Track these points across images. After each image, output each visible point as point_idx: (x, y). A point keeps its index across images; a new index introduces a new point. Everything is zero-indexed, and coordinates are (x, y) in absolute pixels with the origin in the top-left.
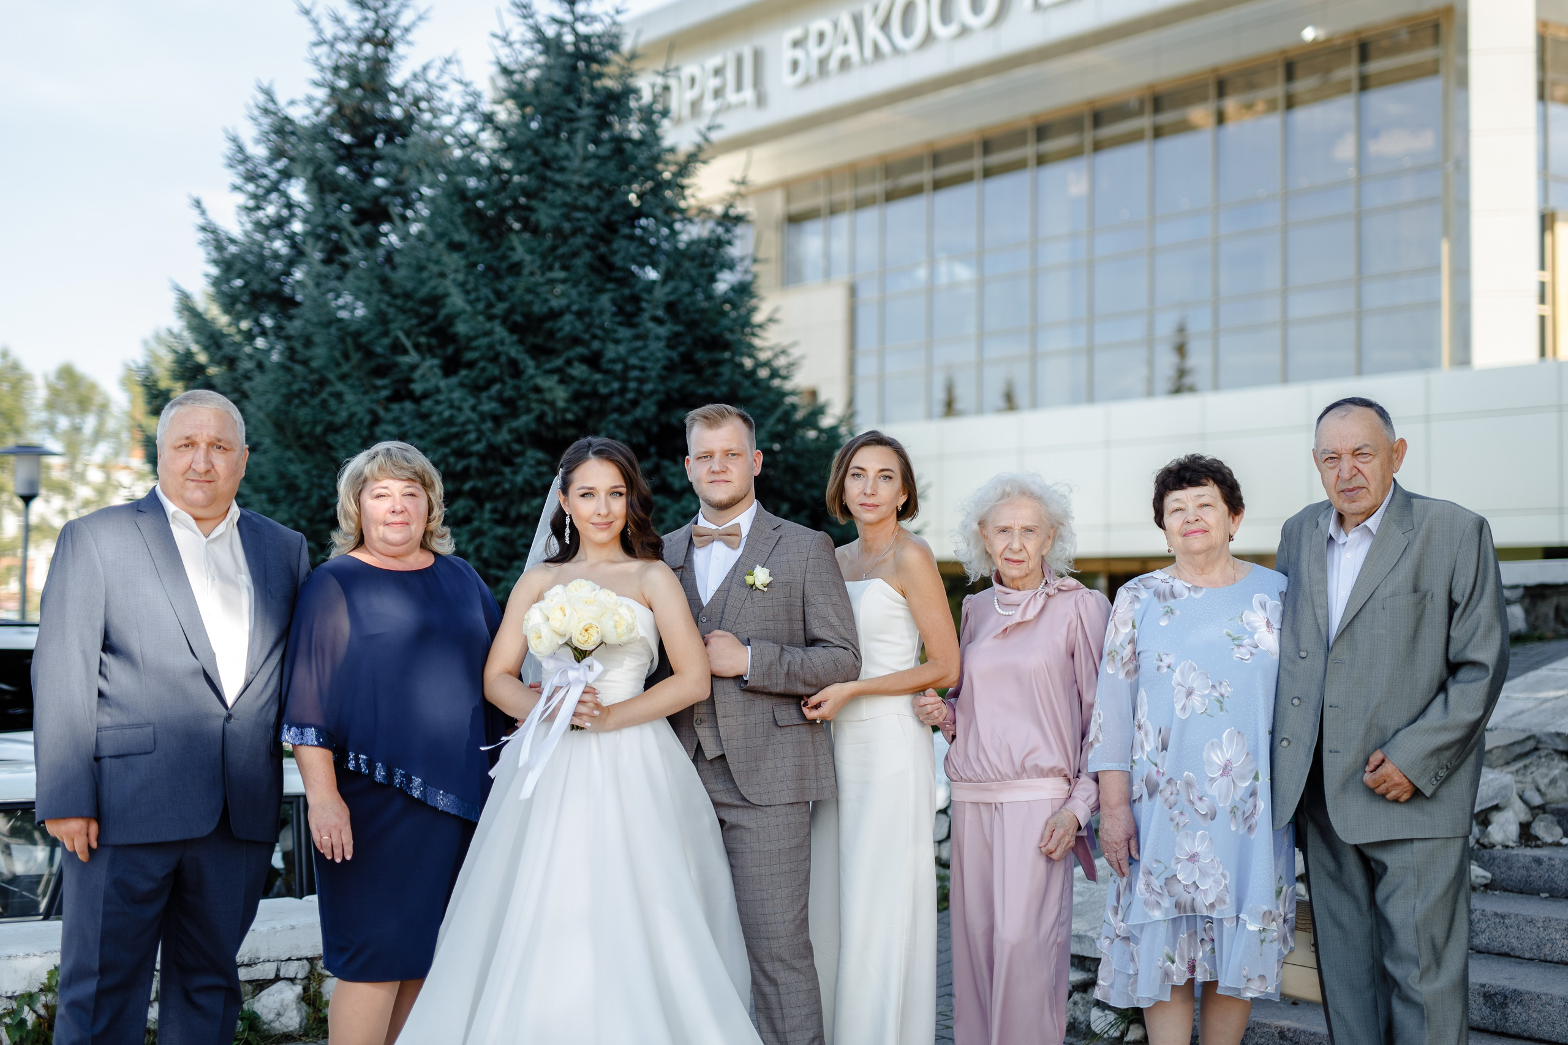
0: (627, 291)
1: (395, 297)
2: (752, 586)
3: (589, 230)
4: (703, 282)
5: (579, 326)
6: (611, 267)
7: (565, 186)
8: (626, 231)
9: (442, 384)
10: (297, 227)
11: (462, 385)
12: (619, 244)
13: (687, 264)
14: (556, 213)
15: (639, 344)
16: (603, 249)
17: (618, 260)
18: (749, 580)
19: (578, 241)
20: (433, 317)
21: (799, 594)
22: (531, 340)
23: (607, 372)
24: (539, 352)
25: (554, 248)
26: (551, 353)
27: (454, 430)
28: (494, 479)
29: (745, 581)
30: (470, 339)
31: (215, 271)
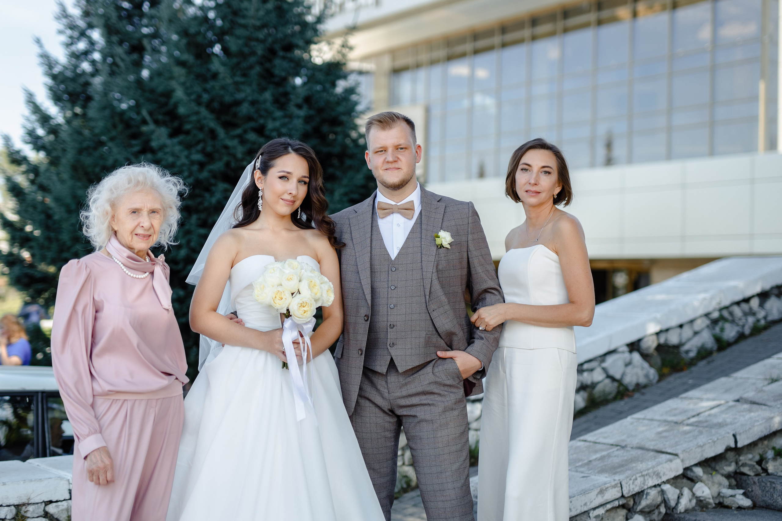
0: (281, 90)
3: (260, 53)
4: (328, 85)
5: (252, 110)
6: (272, 75)
7: (245, 26)
8: (281, 53)
9: (168, 142)
10: (97, 56)
11: (180, 143)
12: (277, 62)
14: (240, 42)
15: (286, 120)
16: (268, 65)
17: (277, 72)
19: (252, 60)
20: (166, 104)
22: (223, 118)
23: (267, 137)
24: (228, 125)
25: (238, 64)
26: (234, 126)
28: (198, 200)
30: (188, 116)
31: (49, 81)
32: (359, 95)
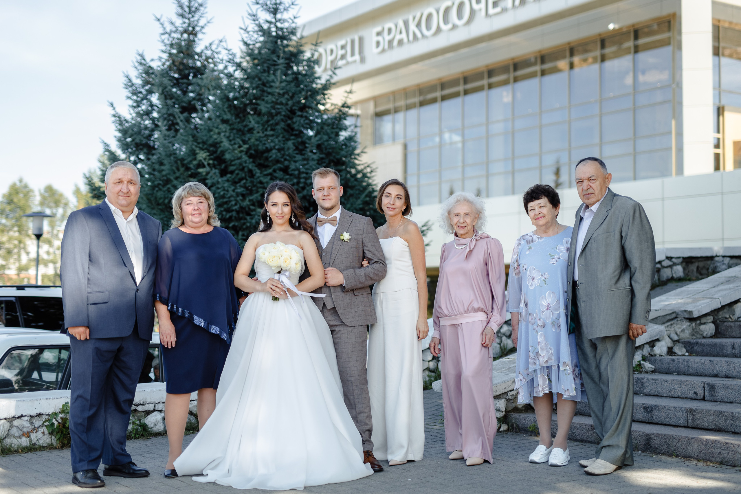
0: (300, 140)
1: (199, 143)
2: (343, 240)
3: (283, 113)
4: (333, 136)
5: (279, 155)
6: (293, 129)
7: (272, 94)
8: (299, 113)
9: (220, 180)
10: (155, 115)
11: (228, 181)
12: (296, 119)
13: (326, 128)
14: (269, 106)
15: (305, 162)
16: (289, 122)
17: (296, 126)
18: (342, 238)
19: (279, 118)
20: (215, 152)
21: (361, 242)
22: (258, 161)
23: (291, 175)
24: (261, 166)
25: (268, 121)
26: (267, 167)
27: (225, 200)
28: (242, 221)
29: (340, 238)
30: (232, 161)
31: (119, 135)
32: (355, 142)
